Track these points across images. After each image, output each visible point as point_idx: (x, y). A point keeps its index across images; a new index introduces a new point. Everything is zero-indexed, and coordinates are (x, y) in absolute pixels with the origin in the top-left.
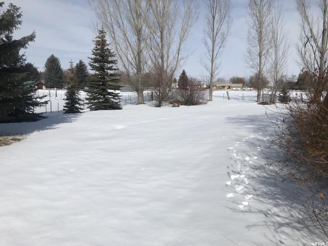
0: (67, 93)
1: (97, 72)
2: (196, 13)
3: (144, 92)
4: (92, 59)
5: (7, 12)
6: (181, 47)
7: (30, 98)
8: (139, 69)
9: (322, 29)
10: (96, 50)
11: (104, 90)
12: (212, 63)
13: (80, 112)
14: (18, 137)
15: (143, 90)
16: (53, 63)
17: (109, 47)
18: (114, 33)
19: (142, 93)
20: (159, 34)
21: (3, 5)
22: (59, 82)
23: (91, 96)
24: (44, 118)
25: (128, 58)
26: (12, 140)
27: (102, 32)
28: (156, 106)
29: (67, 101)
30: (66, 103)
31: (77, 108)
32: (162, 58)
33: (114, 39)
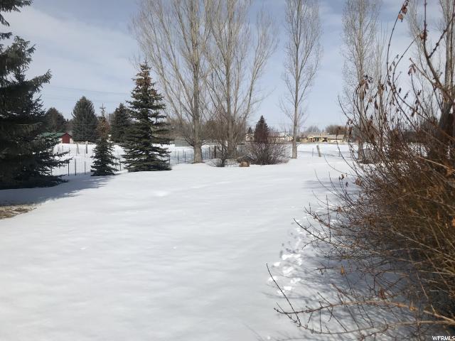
0: (97, 148)
1: (138, 121)
2: (273, 40)
3: (202, 146)
4: (131, 103)
5: (12, 46)
6: (254, 86)
7: (47, 155)
8: (196, 116)
9: (444, 60)
10: (137, 91)
11: (148, 145)
12: (296, 107)
13: (114, 175)
14: (25, 207)
15: (201, 144)
16: (84, 108)
17: (155, 88)
18: (162, 69)
19: (200, 147)
20: (224, 69)
21: (11, 37)
22: (92, 133)
23: (130, 152)
24: (65, 181)
25: (181, 100)
26: (16, 210)
27: (144, 67)
28: (218, 166)
29: (96, 160)
30: (95, 162)
31: (110, 169)
32: (228, 101)
33: (162, 75)
